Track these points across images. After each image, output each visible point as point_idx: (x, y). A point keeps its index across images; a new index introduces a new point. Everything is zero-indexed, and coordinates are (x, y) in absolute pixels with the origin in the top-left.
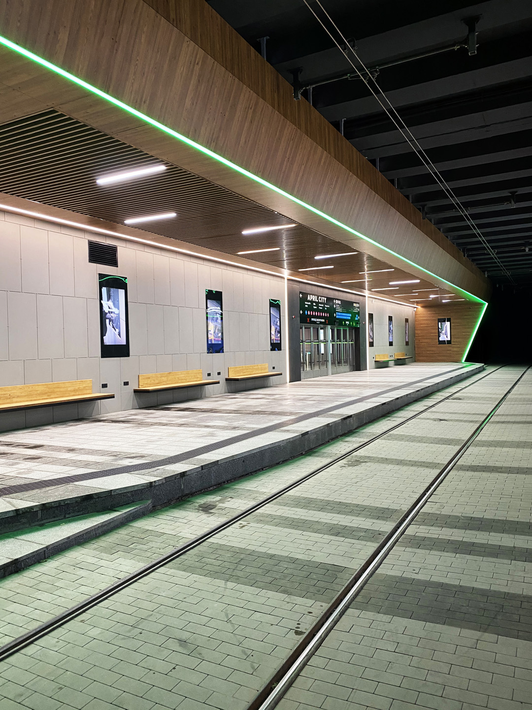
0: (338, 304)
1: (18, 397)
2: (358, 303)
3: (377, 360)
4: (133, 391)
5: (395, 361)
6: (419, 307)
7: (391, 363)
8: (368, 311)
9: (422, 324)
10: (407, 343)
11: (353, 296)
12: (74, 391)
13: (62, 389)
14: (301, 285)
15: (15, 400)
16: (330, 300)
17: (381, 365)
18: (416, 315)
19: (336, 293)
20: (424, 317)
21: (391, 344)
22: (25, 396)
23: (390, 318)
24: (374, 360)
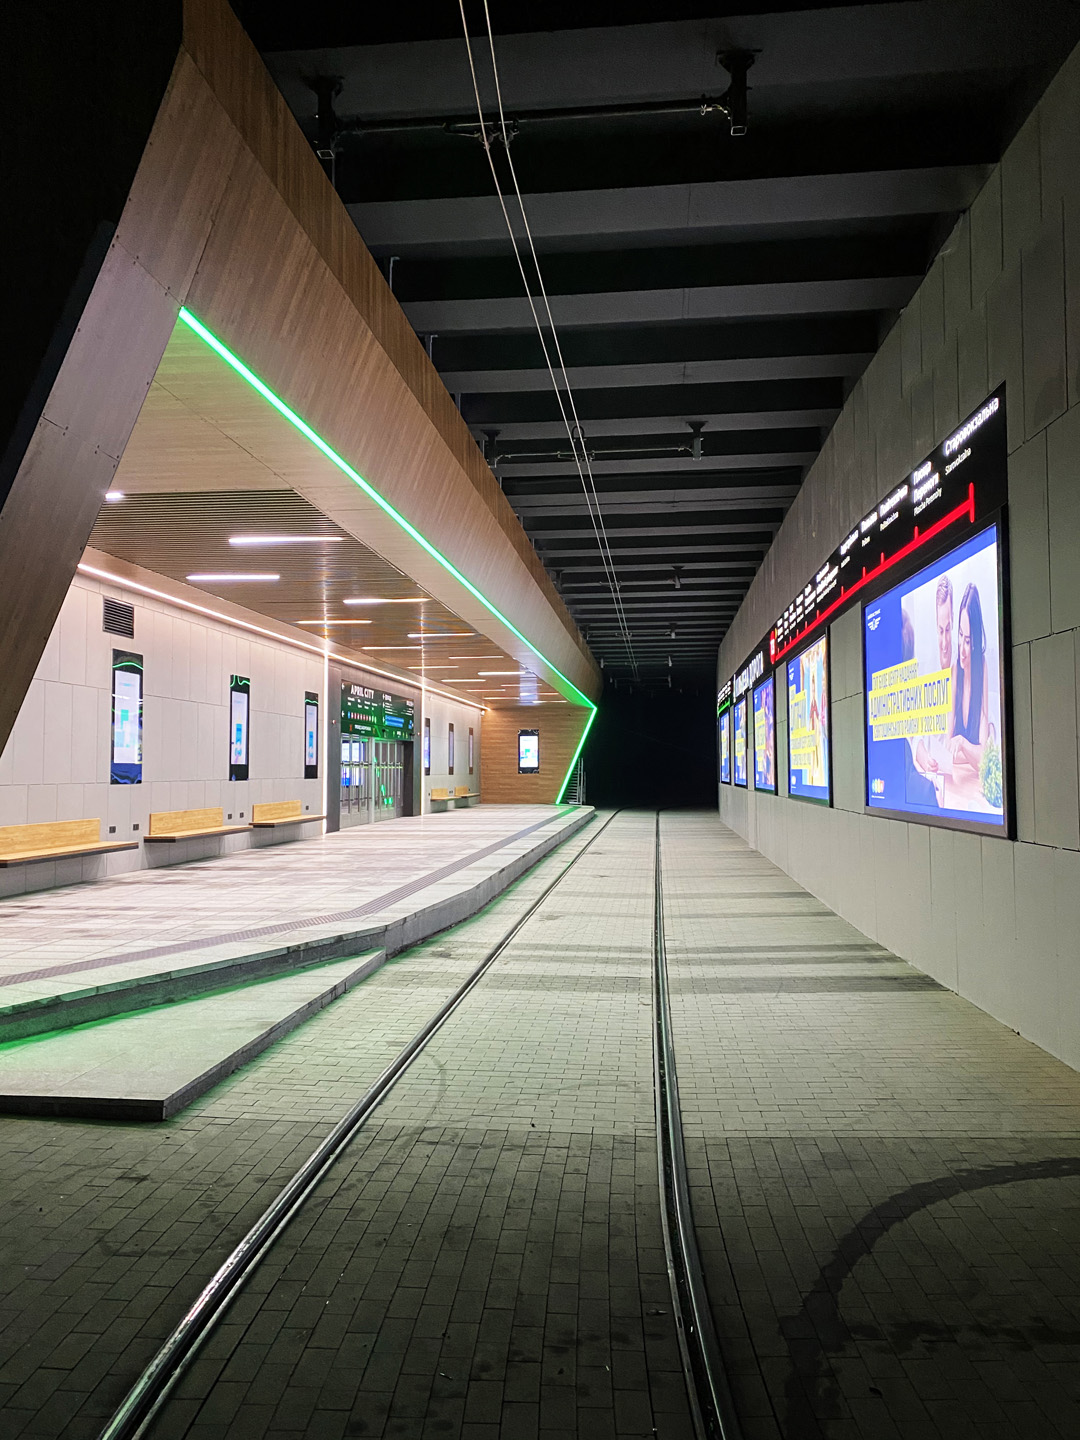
0: (388, 701)
1: (21, 843)
2: (413, 701)
3: (434, 798)
4: (143, 840)
5: (456, 800)
6: (489, 709)
7: (451, 804)
8: (426, 714)
9: (492, 738)
10: (471, 770)
11: (407, 688)
12: (82, 836)
13: (68, 833)
14: (345, 669)
15: (18, 847)
16: (379, 695)
17: (439, 807)
18: (483, 721)
19: (385, 682)
20: (496, 726)
21: (451, 771)
22: (28, 842)
23: (451, 727)
24: (430, 798)
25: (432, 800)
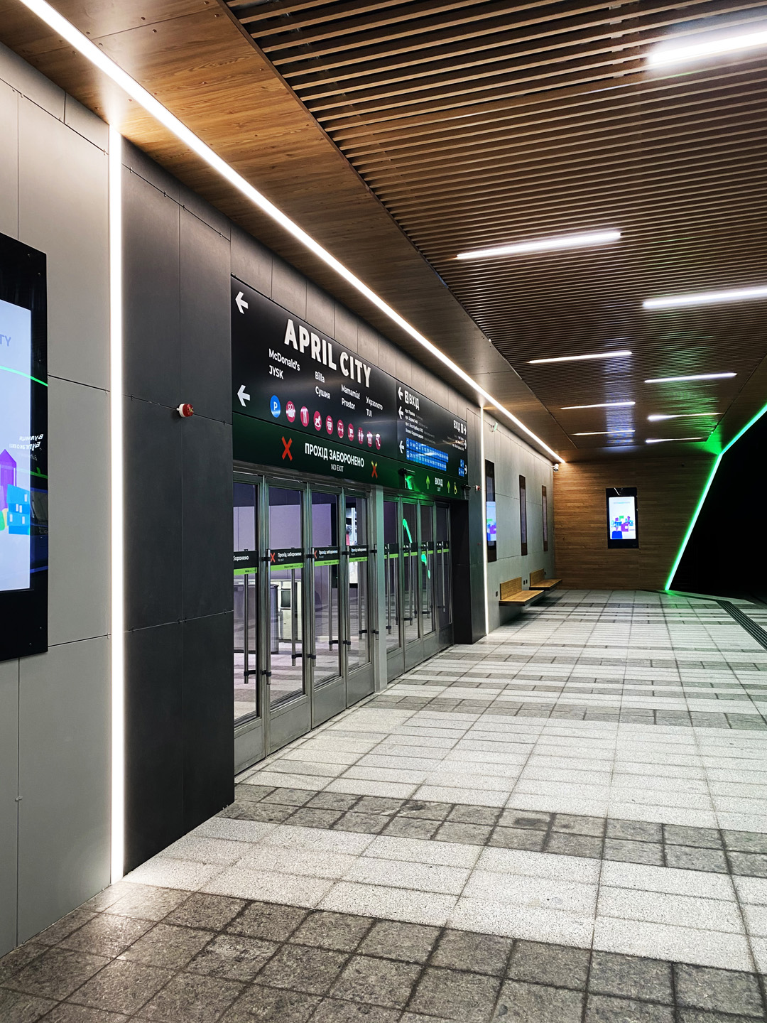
0: (411, 409)
2: (465, 424)
3: (502, 599)
6: (563, 462)
8: (485, 457)
9: (570, 501)
10: (545, 547)
17: (513, 616)
18: (557, 479)
20: (574, 484)
21: (524, 552)
23: (522, 482)
24: (498, 599)
25: (501, 604)
